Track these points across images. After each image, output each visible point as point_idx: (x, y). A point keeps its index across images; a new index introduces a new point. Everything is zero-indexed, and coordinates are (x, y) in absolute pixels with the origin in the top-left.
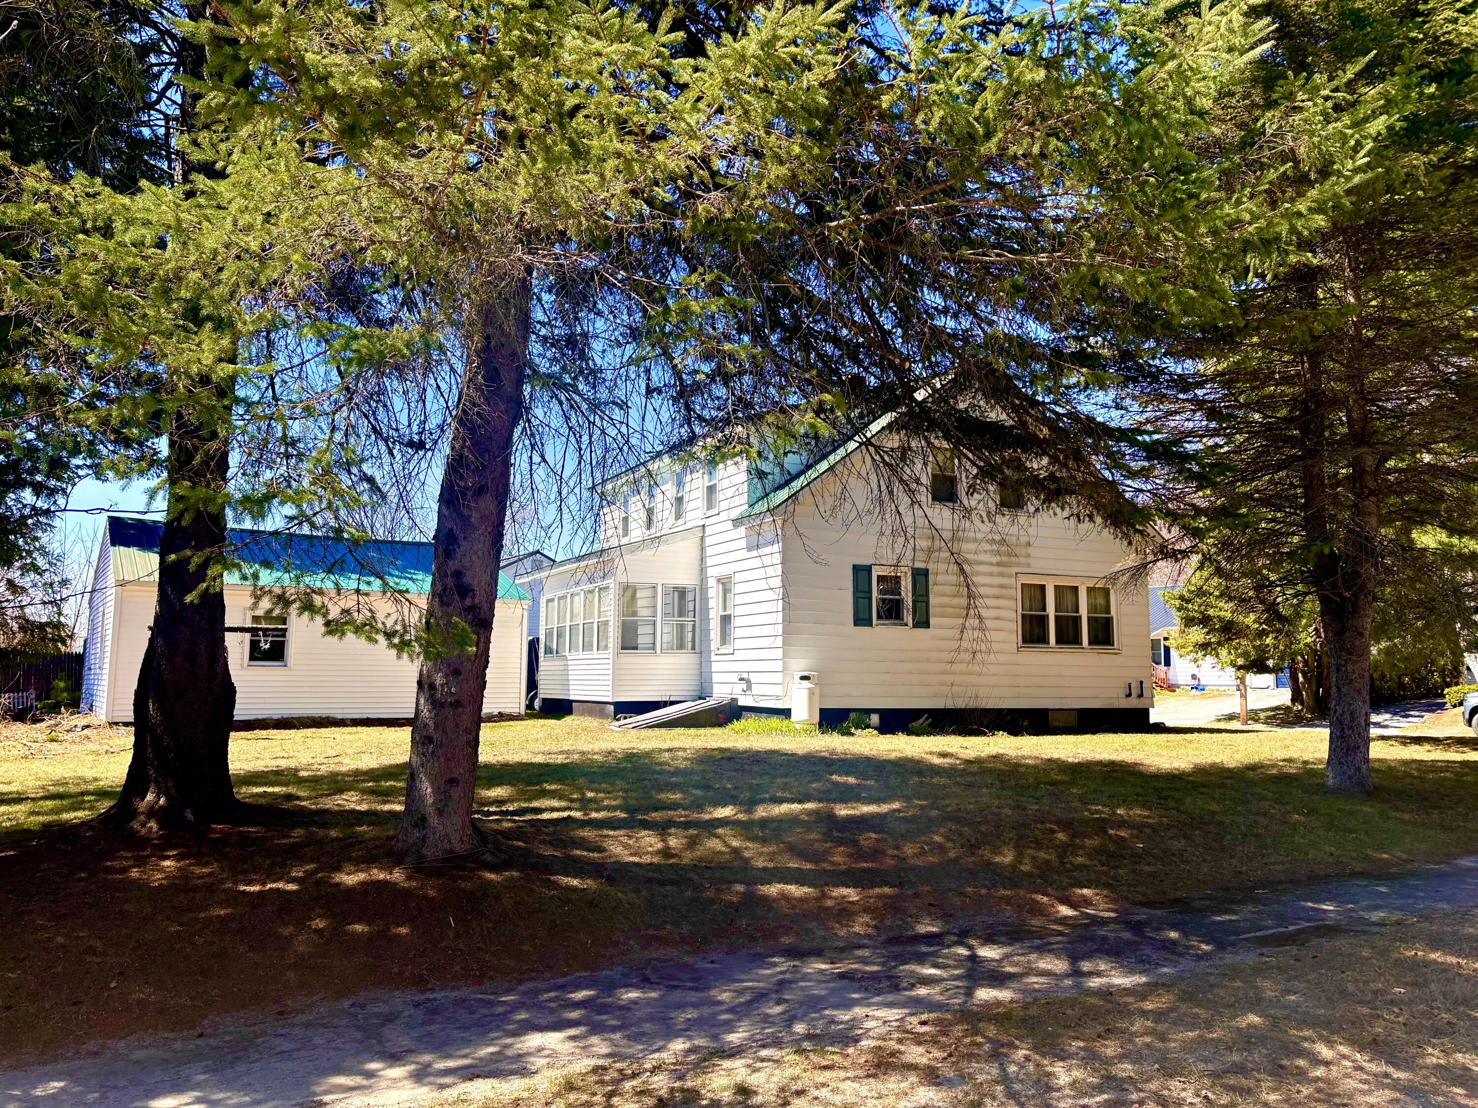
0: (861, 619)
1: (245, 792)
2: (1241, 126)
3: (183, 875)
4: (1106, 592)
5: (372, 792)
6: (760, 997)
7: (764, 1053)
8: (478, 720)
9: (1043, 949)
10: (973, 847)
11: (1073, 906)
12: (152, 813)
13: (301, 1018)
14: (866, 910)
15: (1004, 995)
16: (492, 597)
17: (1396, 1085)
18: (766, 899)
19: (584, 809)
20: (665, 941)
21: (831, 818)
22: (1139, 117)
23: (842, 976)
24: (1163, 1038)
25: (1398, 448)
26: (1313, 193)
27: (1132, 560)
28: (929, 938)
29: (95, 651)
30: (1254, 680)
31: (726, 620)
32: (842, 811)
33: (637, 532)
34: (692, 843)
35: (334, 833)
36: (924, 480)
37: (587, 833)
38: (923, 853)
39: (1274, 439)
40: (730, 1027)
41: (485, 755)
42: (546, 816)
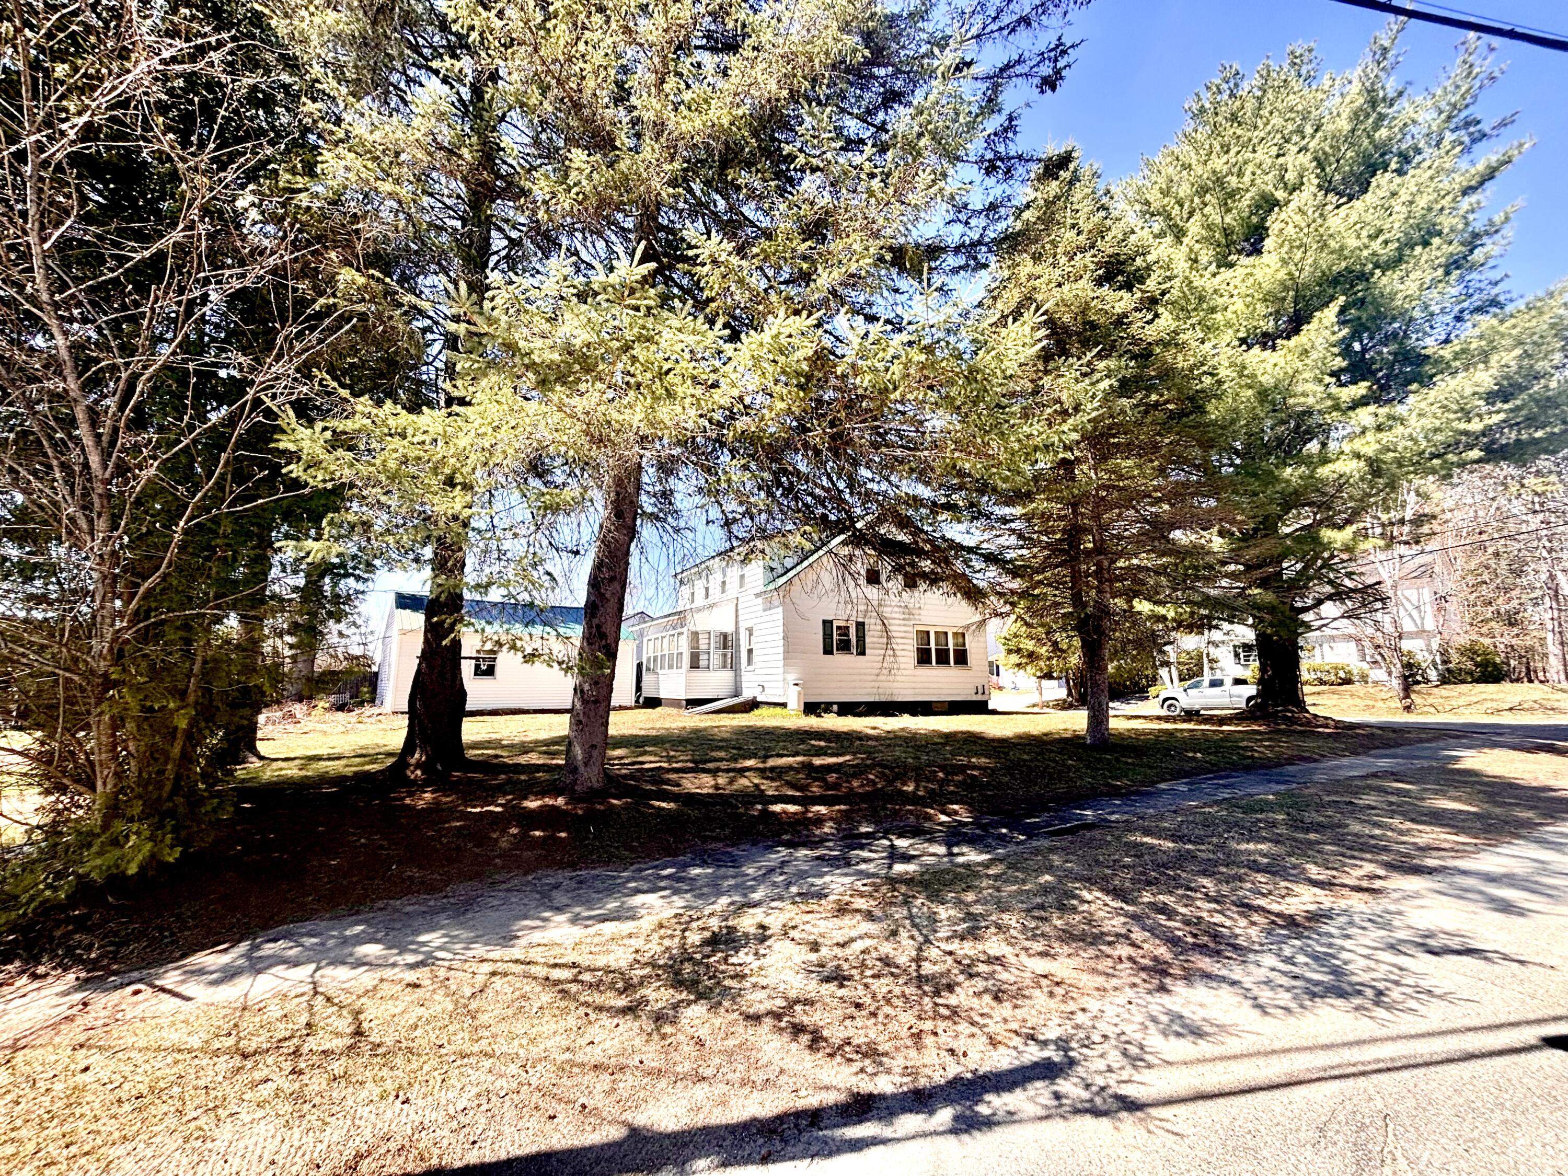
0: (828, 651)
1: (471, 753)
2: (1032, 381)
3: (436, 802)
4: (963, 635)
5: (545, 753)
6: (771, 871)
7: (773, 904)
8: (608, 709)
9: (931, 841)
10: (890, 782)
11: (949, 815)
12: (418, 765)
13: (504, 886)
14: (831, 819)
15: (911, 868)
16: (617, 640)
17: (1126, 915)
18: (774, 813)
19: (669, 762)
20: (716, 839)
21: (810, 765)
22: (976, 381)
23: (817, 858)
24: (998, 890)
25: (1120, 555)
26: (1071, 421)
27: (978, 618)
28: (867, 835)
29: (385, 669)
30: (1046, 683)
31: (750, 651)
32: (817, 761)
33: (700, 601)
34: (731, 782)
35: (523, 777)
36: (863, 572)
37: (673, 776)
38: (862, 786)
39: (1053, 551)
40: (753, 889)
41: (612, 731)
42: (647, 766)
